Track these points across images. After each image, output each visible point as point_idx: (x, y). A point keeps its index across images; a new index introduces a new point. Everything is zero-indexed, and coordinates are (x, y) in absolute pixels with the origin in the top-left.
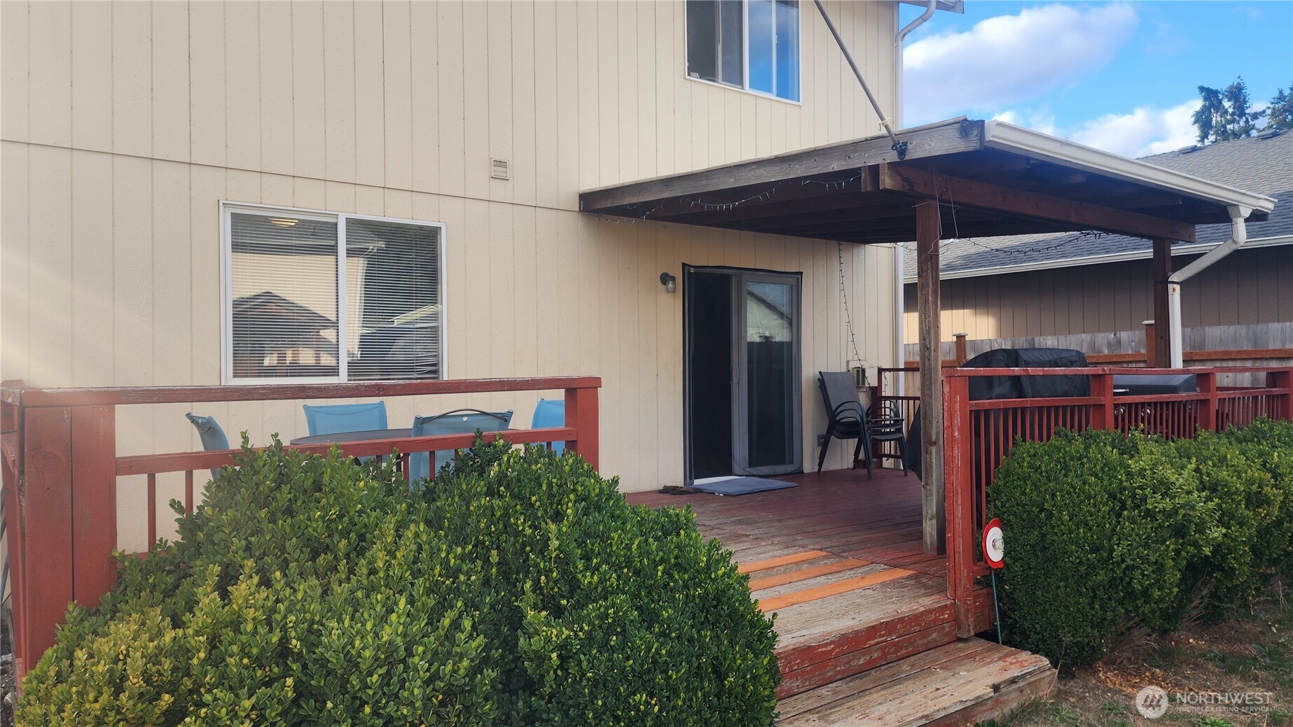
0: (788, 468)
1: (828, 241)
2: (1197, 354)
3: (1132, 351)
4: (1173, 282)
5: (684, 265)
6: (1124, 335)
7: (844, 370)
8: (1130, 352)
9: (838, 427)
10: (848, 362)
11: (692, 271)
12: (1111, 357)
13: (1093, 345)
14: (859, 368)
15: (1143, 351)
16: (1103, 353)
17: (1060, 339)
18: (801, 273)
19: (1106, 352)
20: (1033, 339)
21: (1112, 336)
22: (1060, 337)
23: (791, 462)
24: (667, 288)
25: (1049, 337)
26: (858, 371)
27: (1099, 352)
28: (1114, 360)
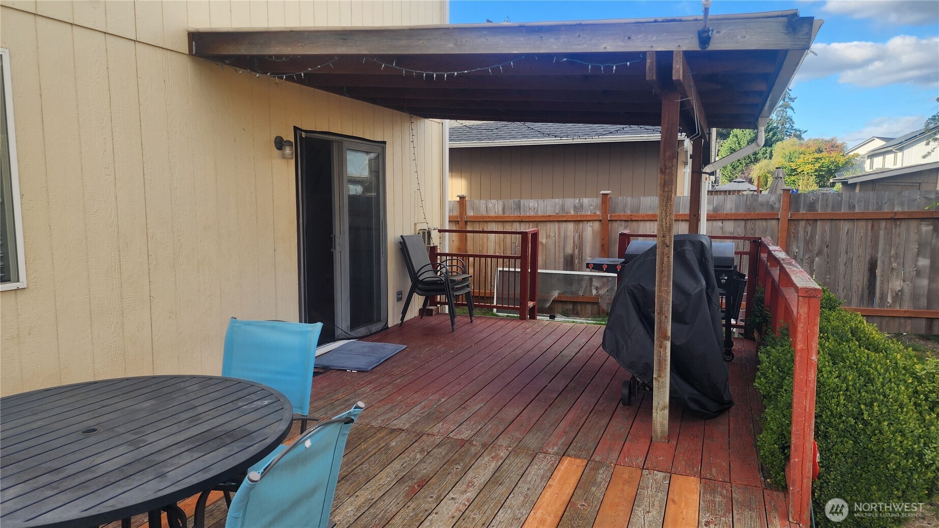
0: (378, 326)
1: (403, 113)
2: (635, 216)
3: (591, 212)
4: (706, 173)
5: (296, 128)
6: (586, 201)
7: (412, 233)
8: (589, 213)
9: (420, 286)
10: (415, 224)
11: (304, 136)
12: (577, 216)
13: (563, 208)
14: (425, 230)
15: (598, 213)
16: (570, 213)
17: (539, 202)
18: (385, 143)
19: (572, 213)
20: (519, 202)
21: (577, 201)
22: (539, 200)
23: (379, 320)
24: (283, 154)
25: (531, 200)
26: (424, 233)
27: (567, 213)
28: (579, 219)
